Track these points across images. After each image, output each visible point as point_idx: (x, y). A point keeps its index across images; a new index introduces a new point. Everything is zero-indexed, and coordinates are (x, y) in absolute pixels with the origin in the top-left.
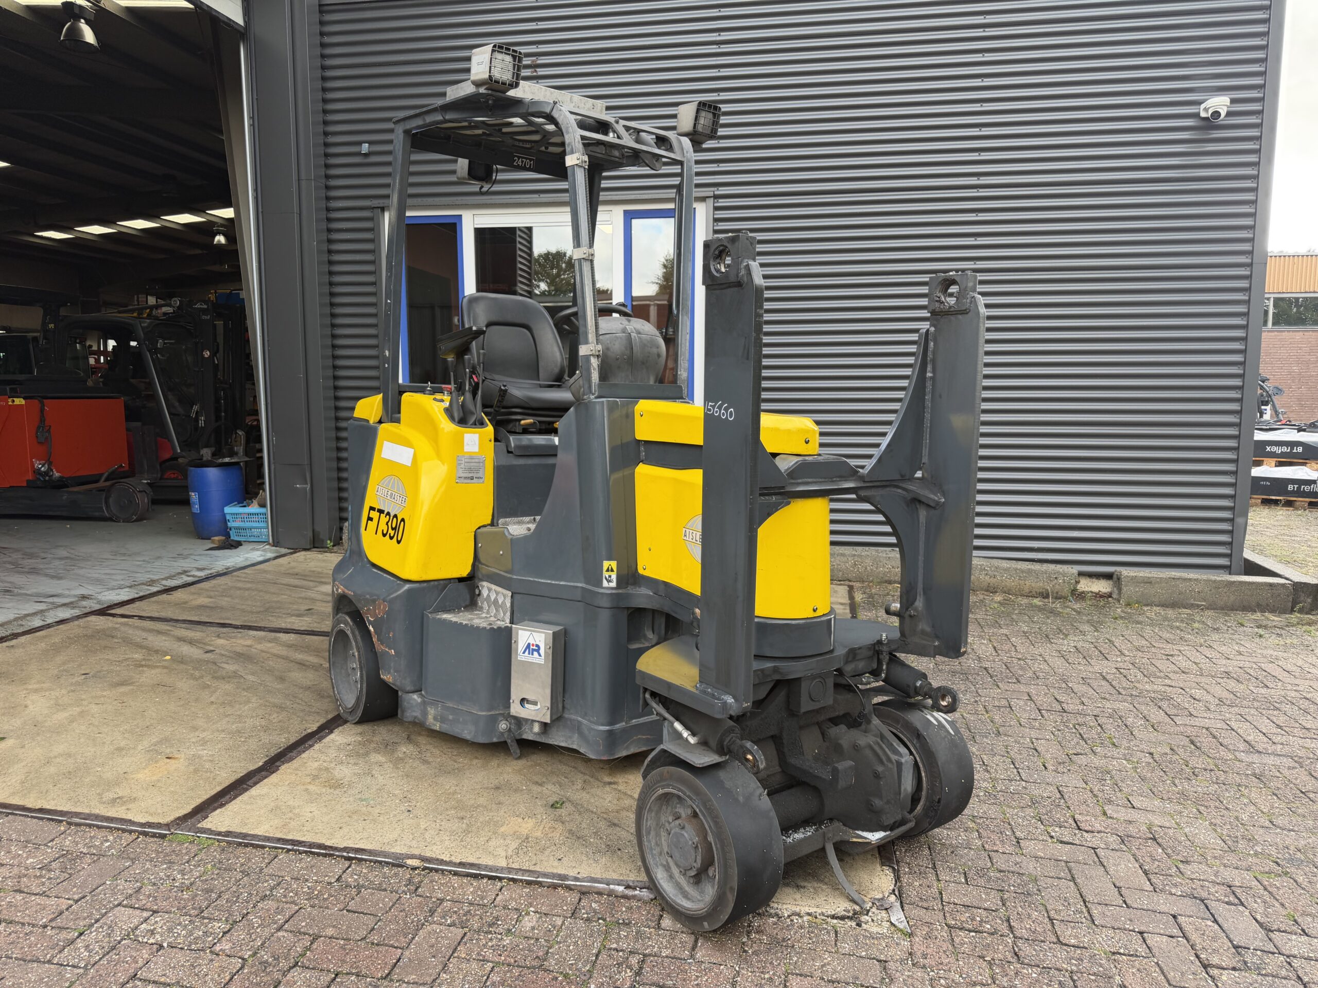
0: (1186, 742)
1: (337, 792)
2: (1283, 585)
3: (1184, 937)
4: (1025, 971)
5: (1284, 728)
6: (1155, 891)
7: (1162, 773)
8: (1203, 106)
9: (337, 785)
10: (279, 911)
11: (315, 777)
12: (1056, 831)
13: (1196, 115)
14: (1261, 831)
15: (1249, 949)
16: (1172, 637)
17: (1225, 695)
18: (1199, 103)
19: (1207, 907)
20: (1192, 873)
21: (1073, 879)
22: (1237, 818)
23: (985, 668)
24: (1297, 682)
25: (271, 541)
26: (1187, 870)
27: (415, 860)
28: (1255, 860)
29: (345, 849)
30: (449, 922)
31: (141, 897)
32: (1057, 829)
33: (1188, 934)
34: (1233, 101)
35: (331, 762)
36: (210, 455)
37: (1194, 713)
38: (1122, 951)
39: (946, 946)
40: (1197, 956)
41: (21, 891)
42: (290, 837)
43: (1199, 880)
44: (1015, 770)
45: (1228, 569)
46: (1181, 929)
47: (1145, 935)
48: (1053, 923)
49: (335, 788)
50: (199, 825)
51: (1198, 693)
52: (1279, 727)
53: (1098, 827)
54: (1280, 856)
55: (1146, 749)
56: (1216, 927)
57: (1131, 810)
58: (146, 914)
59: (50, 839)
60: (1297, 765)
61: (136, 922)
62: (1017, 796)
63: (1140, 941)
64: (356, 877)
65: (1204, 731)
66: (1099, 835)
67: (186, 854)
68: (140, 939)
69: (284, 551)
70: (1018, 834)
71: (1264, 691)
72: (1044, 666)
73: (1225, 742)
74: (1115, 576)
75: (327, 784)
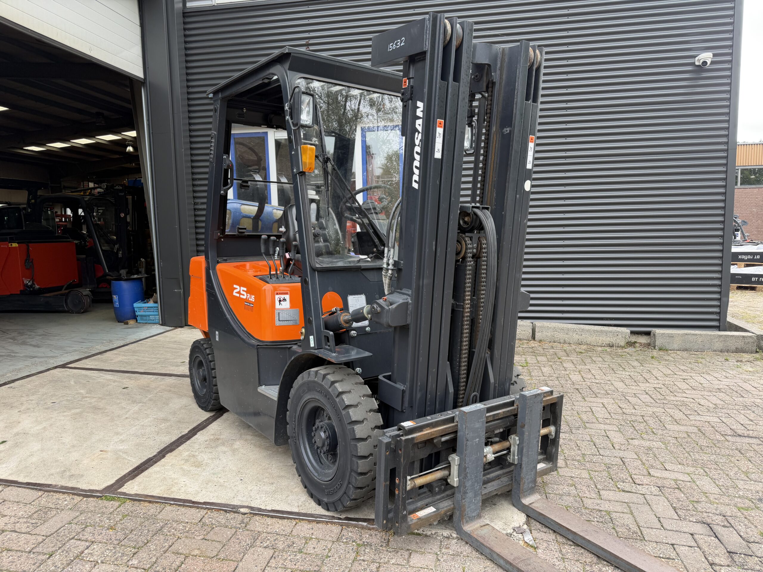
0: (696, 430)
1: (199, 469)
2: (750, 337)
3: (698, 547)
5: (754, 421)
6: (680, 519)
7: (682, 449)
8: (697, 58)
9: (199, 465)
10: (166, 540)
11: (187, 461)
12: (621, 485)
13: (693, 64)
14: (742, 482)
15: (737, 553)
16: (686, 368)
17: (719, 402)
18: (694, 57)
19: (711, 528)
20: (702, 508)
21: (632, 513)
22: (727, 475)
23: (577, 389)
24: (760, 393)
25: (161, 323)
26: (699, 507)
27: (245, 509)
28: (739, 500)
29: (205, 503)
30: (265, 545)
31: (85, 534)
33: (701, 546)
34: (714, 55)
35: (196, 452)
36: (125, 273)
37: (701, 413)
38: (661, 556)
39: (557, 554)
40: (706, 559)
41: (15, 532)
42: (172, 496)
43: (706, 512)
44: (596, 449)
45: (718, 328)
46: (696, 542)
47: (675, 546)
49: (198, 467)
53: (645, 481)
54: (753, 497)
55: (673, 435)
56: (717, 540)
57: (665, 471)
58: (87, 544)
59: (32, 500)
61: (81, 548)
62: (597, 464)
63: (672, 550)
64: (210, 519)
65: (707, 423)
66: (647, 487)
67: (112, 508)
68: (85, 558)
70: (599, 487)
72: (611, 387)
73: (719, 430)
74: (652, 333)
75: (193, 465)
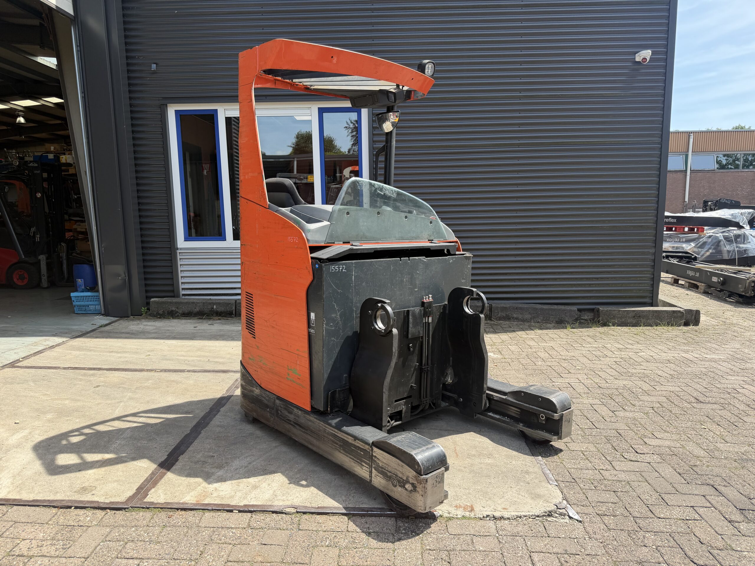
0: (665, 400)
2: (679, 311)
3: (713, 507)
4: (647, 535)
5: (709, 389)
6: (688, 483)
7: (661, 418)
8: (637, 55)
10: (221, 549)
12: (627, 456)
13: (634, 60)
15: (746, 510)
17: (672, 372)
18: (634, 53)
19: (716, 489)
20: (701, 471)
21: (647, 481)
22: (707, 439)
24: (703, 363)
25: (103, 312)
26: (698, 470)
27: (290, 509)
29: (245, 506)
30: (327, 544)
31: (128, 551)
32: (627, 454)
33: (715, 506)
34: (653, 53)
37: (663, 383)
38: (688, 518)
39: (602, 526)
40: (724, 517)
43: (706, 475)
44: (591, 423)
45: (651, 304)
46: (710, 502)
48: (648, 507)
50: (145, 500)
51: (660, 373)
52: (706, 388)
53: (646, 451)
54: (736, 458)
55: (649, 405)
56: (725, 499)
57: (656, 440)
59: (48, 519)
60: (722, 408)
62: (598, 437)
63: (694, 512)
64: (258, 523)
65: (672, 393)
66: (648, 455)
67: (144, 519)
69: (114, 319)
70: (608, 458)
71: (690, 369)
72: (578, 363)
73: (684, 398)
74: (595, 310)
